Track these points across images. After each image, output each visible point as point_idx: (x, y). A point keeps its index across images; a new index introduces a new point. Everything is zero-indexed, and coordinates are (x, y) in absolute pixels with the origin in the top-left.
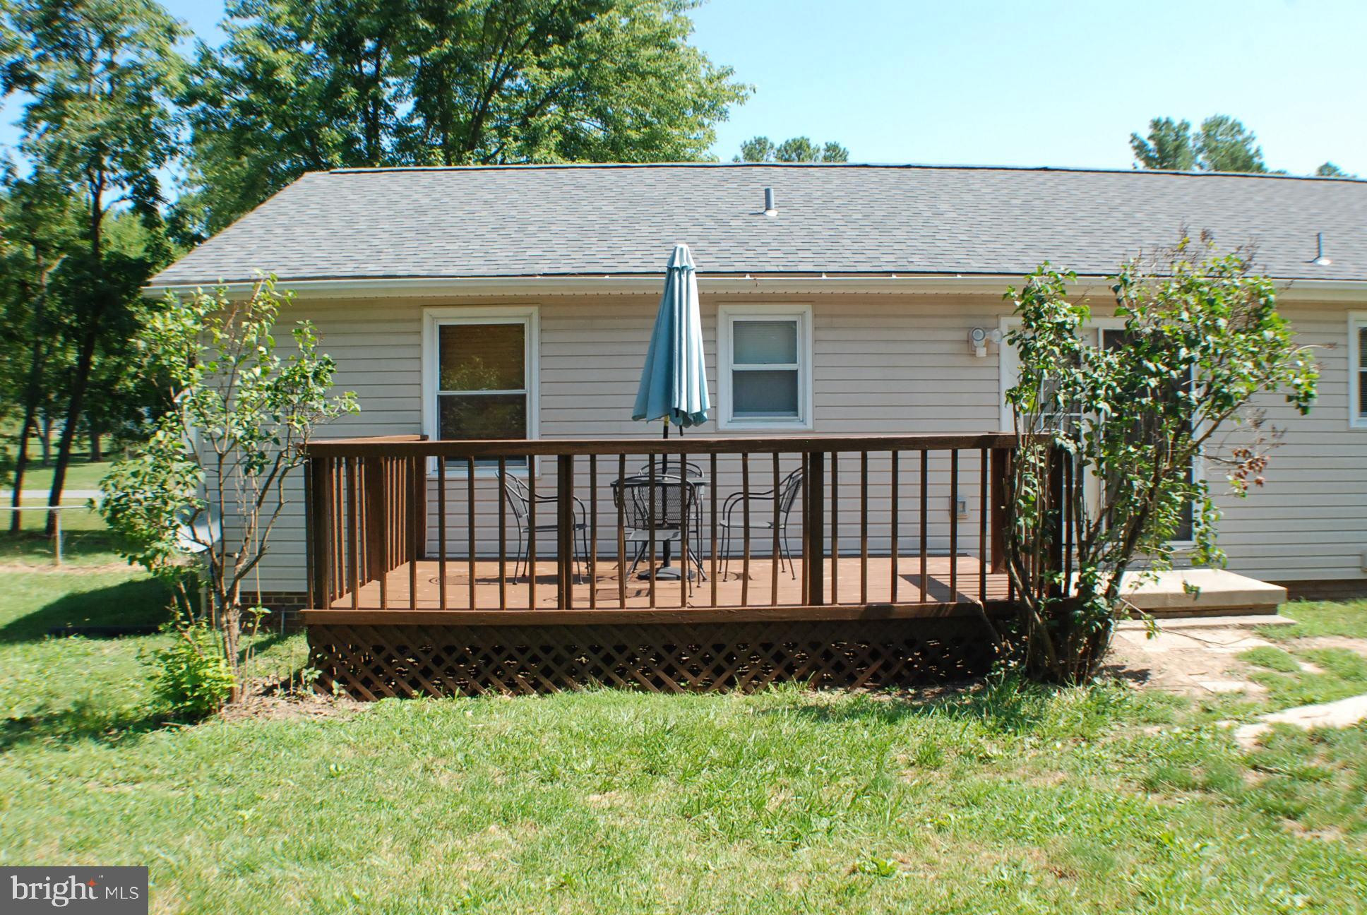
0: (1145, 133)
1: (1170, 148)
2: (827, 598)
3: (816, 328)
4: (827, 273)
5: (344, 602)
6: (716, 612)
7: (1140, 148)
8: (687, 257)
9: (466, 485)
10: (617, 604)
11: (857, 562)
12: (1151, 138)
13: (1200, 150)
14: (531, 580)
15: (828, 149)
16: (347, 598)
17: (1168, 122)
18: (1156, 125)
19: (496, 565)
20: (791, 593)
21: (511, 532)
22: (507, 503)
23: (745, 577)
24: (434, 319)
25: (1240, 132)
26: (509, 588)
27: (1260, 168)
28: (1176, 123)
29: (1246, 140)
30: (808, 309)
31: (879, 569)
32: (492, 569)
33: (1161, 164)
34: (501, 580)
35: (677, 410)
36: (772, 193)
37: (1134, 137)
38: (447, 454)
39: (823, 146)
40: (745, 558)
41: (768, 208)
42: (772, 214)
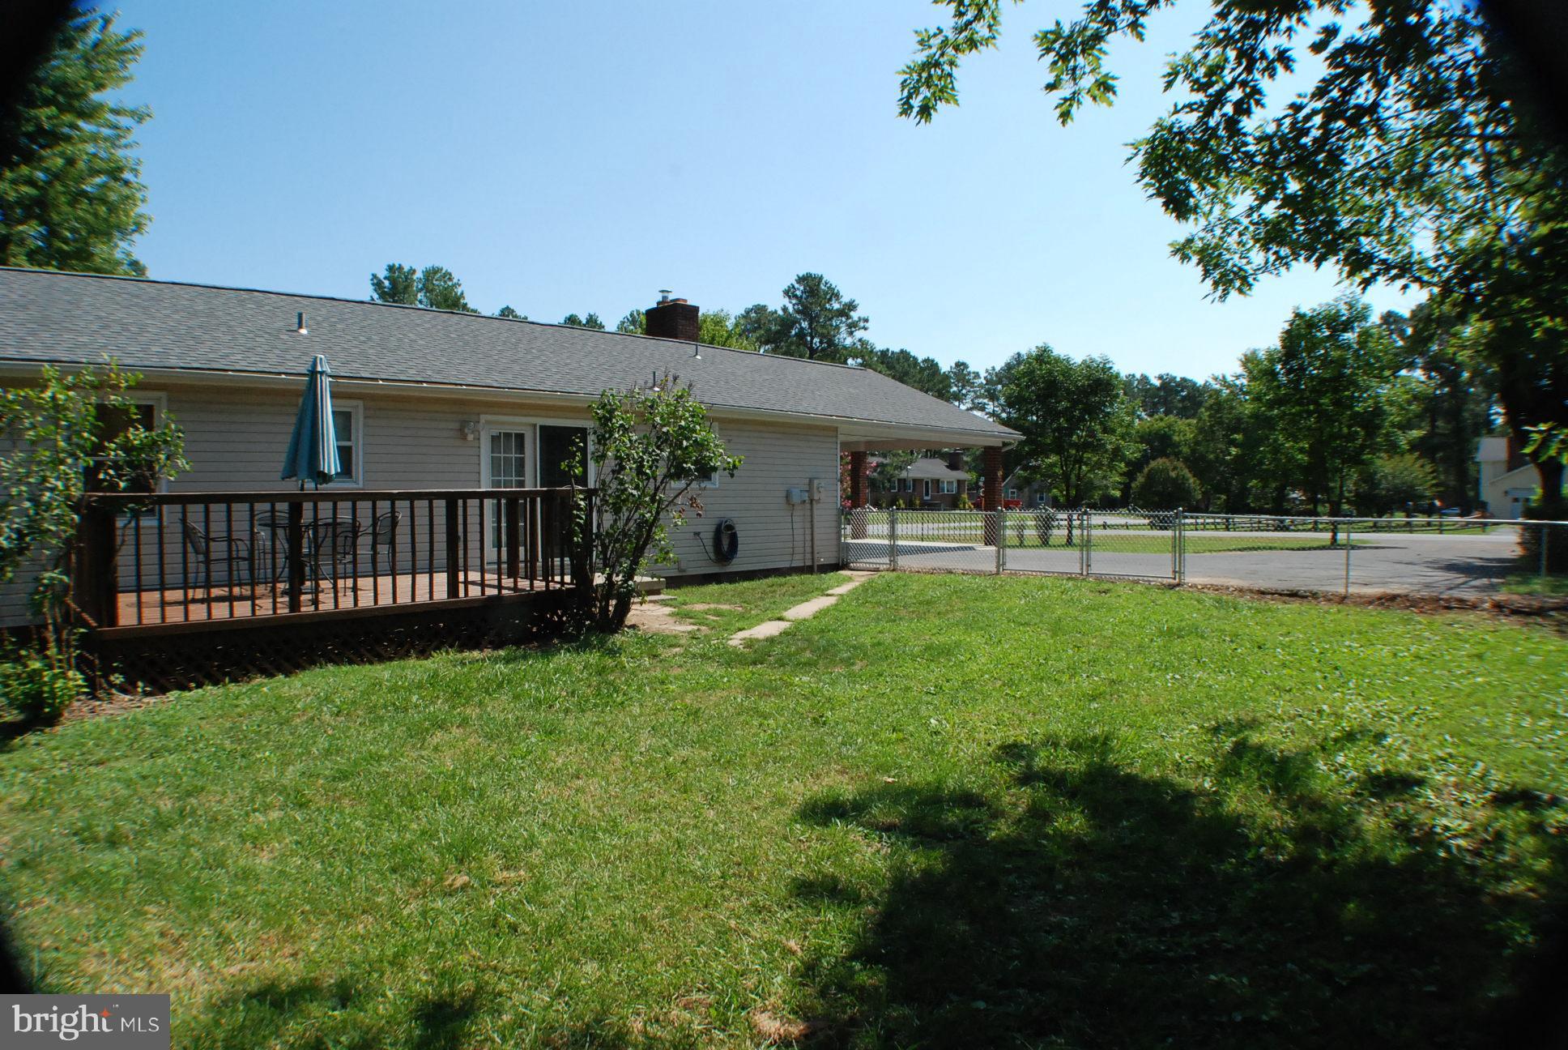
0: (382, 274)
1: (401, 287)
2: (462, 594)
3: (365, 418)
4: (382, 380)
6: (357, 611)
7: (378, 284)
8: (324, 367)
9: (156, 531)
10: (312, 608)
11: (390, 578)
12: (386, 278)
13: (421, 290)
14: (208, 601)
17: (400, 268)
18: (391, 268)
19: (181, 592)
20: (441, 593)
21: (191, 567)
22: (189, 545)
23: (355, 589)
25: (450, 279)
26: (192, 607)
27: (465, 306)
28: (406, 269)
29: (454, 285)
30: (360, 403)
31: (404, 581)
32: (178, 595)
33: (393, 297)
34: (186, 603)
35: (323, 473)
36: (304, 316)
37: (374, 276)
40: (355, 577)
41: (300, 326)
42: (304, 331)
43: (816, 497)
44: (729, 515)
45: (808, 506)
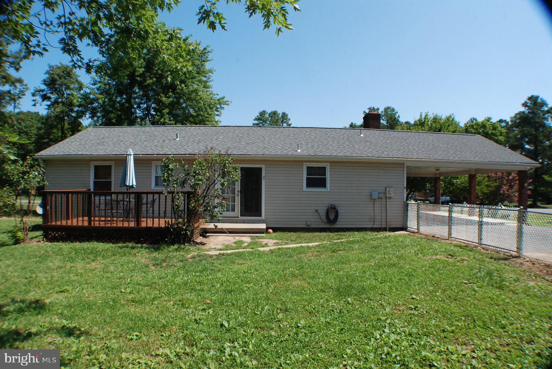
5: (54, 223)
8: (131, 152)
15: (282, 114)
16: (60, 222)
24: (93, 164)
36: (178, 134)
38: (96, 194)
39: (281, 113)
42: (178, 139)
43: (388, 196)
44: (333, 203)
45: (384, 200)
